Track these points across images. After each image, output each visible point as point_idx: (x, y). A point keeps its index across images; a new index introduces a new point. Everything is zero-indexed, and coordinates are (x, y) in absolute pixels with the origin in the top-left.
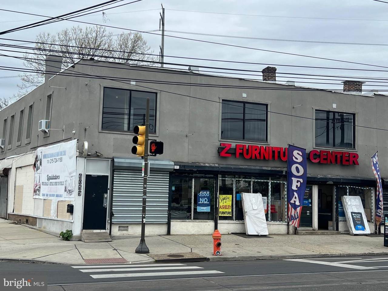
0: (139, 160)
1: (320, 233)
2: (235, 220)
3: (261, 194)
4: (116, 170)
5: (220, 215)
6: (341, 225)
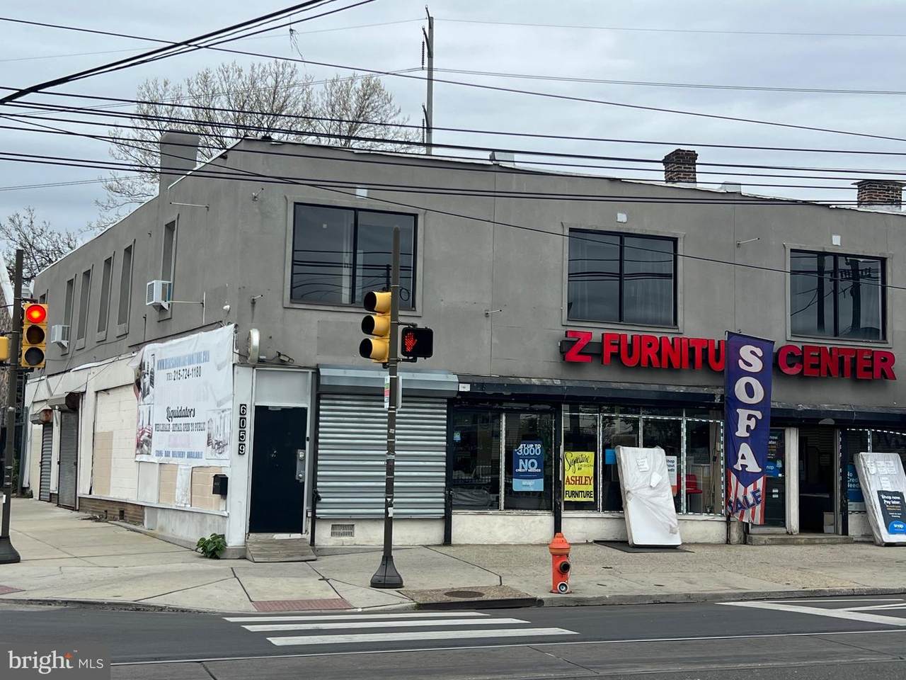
0: (377, 372)
1: (803, 541)
2: (603, 510)
3: (663, 450)
4: (324, 396)
5: (567, 499)
6: (853, 521)
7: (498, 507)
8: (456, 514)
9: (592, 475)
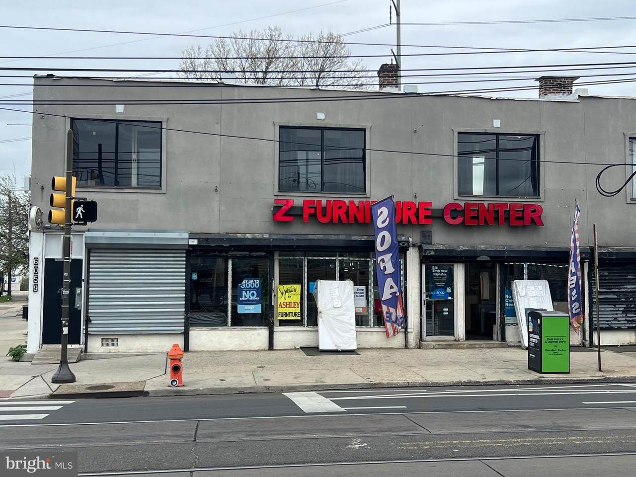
2: (307, 326)
3: (352, 282)
4: (93, 251)
5: (279, 318)
6: (510, 331)
7: (226, 325)
8: (194, 330)
9: (299, 301)
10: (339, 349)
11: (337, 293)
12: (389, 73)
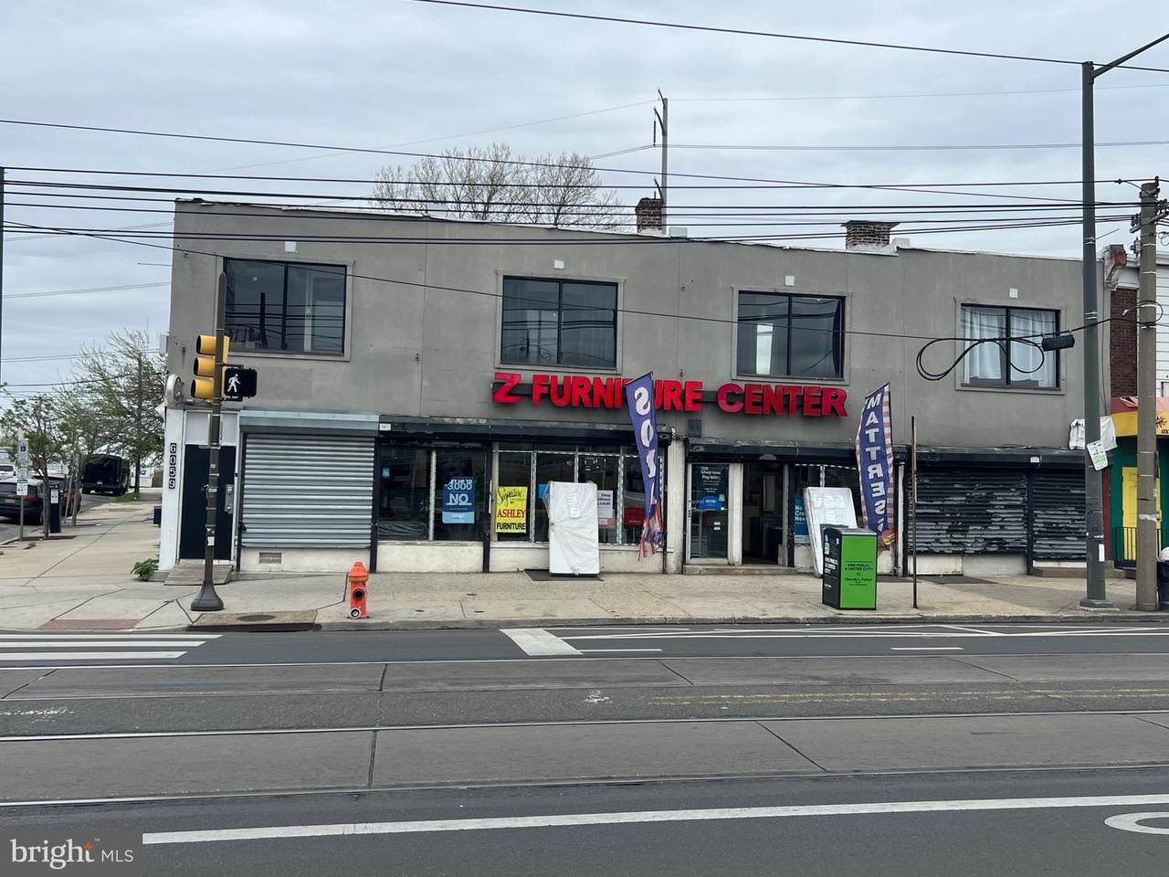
2: (535, 541)
3: (595, 485)
4: (249, 436)
5: (499, 530)
6: (799, 554)
7: (427, 538)
8: (384, 544)
9: (524, 508)
10: (576, 573)
11: (575, 499)
12: (651, 210)
